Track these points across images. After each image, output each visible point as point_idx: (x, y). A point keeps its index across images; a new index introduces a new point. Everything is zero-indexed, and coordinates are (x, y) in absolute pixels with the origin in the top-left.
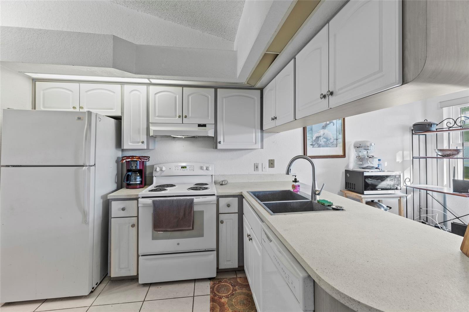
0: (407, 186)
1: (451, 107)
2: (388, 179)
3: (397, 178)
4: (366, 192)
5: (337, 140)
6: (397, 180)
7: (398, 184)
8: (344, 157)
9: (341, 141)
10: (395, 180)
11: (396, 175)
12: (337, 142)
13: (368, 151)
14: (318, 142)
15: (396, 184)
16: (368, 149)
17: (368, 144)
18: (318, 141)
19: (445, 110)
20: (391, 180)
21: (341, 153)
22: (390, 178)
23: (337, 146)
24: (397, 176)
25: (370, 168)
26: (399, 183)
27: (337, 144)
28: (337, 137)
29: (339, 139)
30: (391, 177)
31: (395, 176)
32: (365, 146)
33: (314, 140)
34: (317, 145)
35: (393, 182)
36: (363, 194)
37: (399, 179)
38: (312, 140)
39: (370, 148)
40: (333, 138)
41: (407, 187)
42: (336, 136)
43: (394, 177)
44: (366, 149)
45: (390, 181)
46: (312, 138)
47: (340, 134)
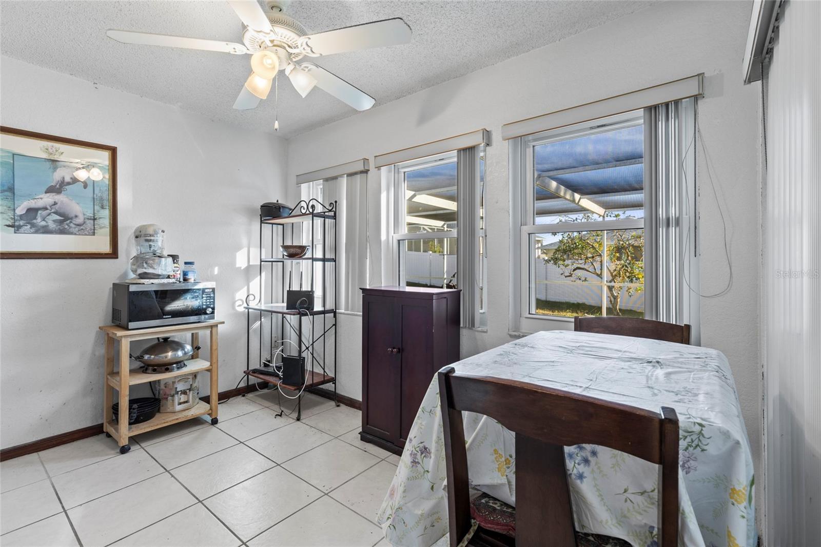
0: (248, 309)
1: (311, 183)
2: (189, 296)
3: (206, 294)
4: (132, 325)
5: (94, 219)
6: (207, 297)
7: (208, 303)
8: (114, 256)
9: (106, 222)
10: (203, 297)
11: (205, 287)
12: (94, 225)
13: (151, 243)
14: (35, 221)
15: (205, 303)
16: (150, 240)
17: (151, 231)
18: (35, 218)
19: (304, 186)
20: (193, 298)
21: (106, 248)
22: (192, 295)
23: (94, 233)
24: (206, 291)
25: (152, 277)
26: (210, 302)
27: (94, 230)
28: (94, 213)
29: (100, 218)
30: (195, 292)
31: (203, 291)
32: (146, 235)
33: (21, 216)
34: (31, 228)
35: (199, 301)
36: (127, 329)
37: (212, 295)
38: (14, 216)
39: (157, 238)
40: (84, 215)
41: (250, 310)
42: (92, 213)
43: (201, 292)
44: (147, 241)
45: (193, 300)
46: (14, 210)
47: (102, 207)
